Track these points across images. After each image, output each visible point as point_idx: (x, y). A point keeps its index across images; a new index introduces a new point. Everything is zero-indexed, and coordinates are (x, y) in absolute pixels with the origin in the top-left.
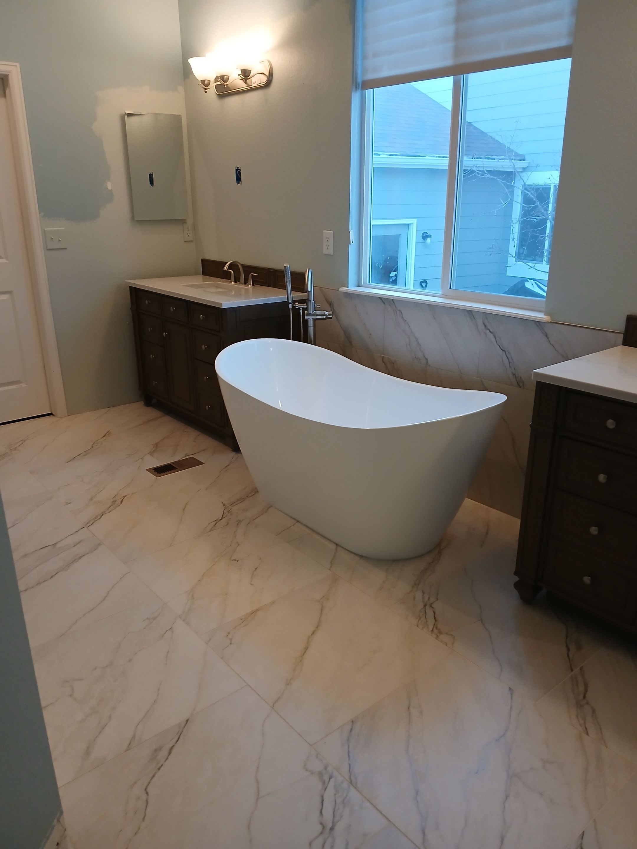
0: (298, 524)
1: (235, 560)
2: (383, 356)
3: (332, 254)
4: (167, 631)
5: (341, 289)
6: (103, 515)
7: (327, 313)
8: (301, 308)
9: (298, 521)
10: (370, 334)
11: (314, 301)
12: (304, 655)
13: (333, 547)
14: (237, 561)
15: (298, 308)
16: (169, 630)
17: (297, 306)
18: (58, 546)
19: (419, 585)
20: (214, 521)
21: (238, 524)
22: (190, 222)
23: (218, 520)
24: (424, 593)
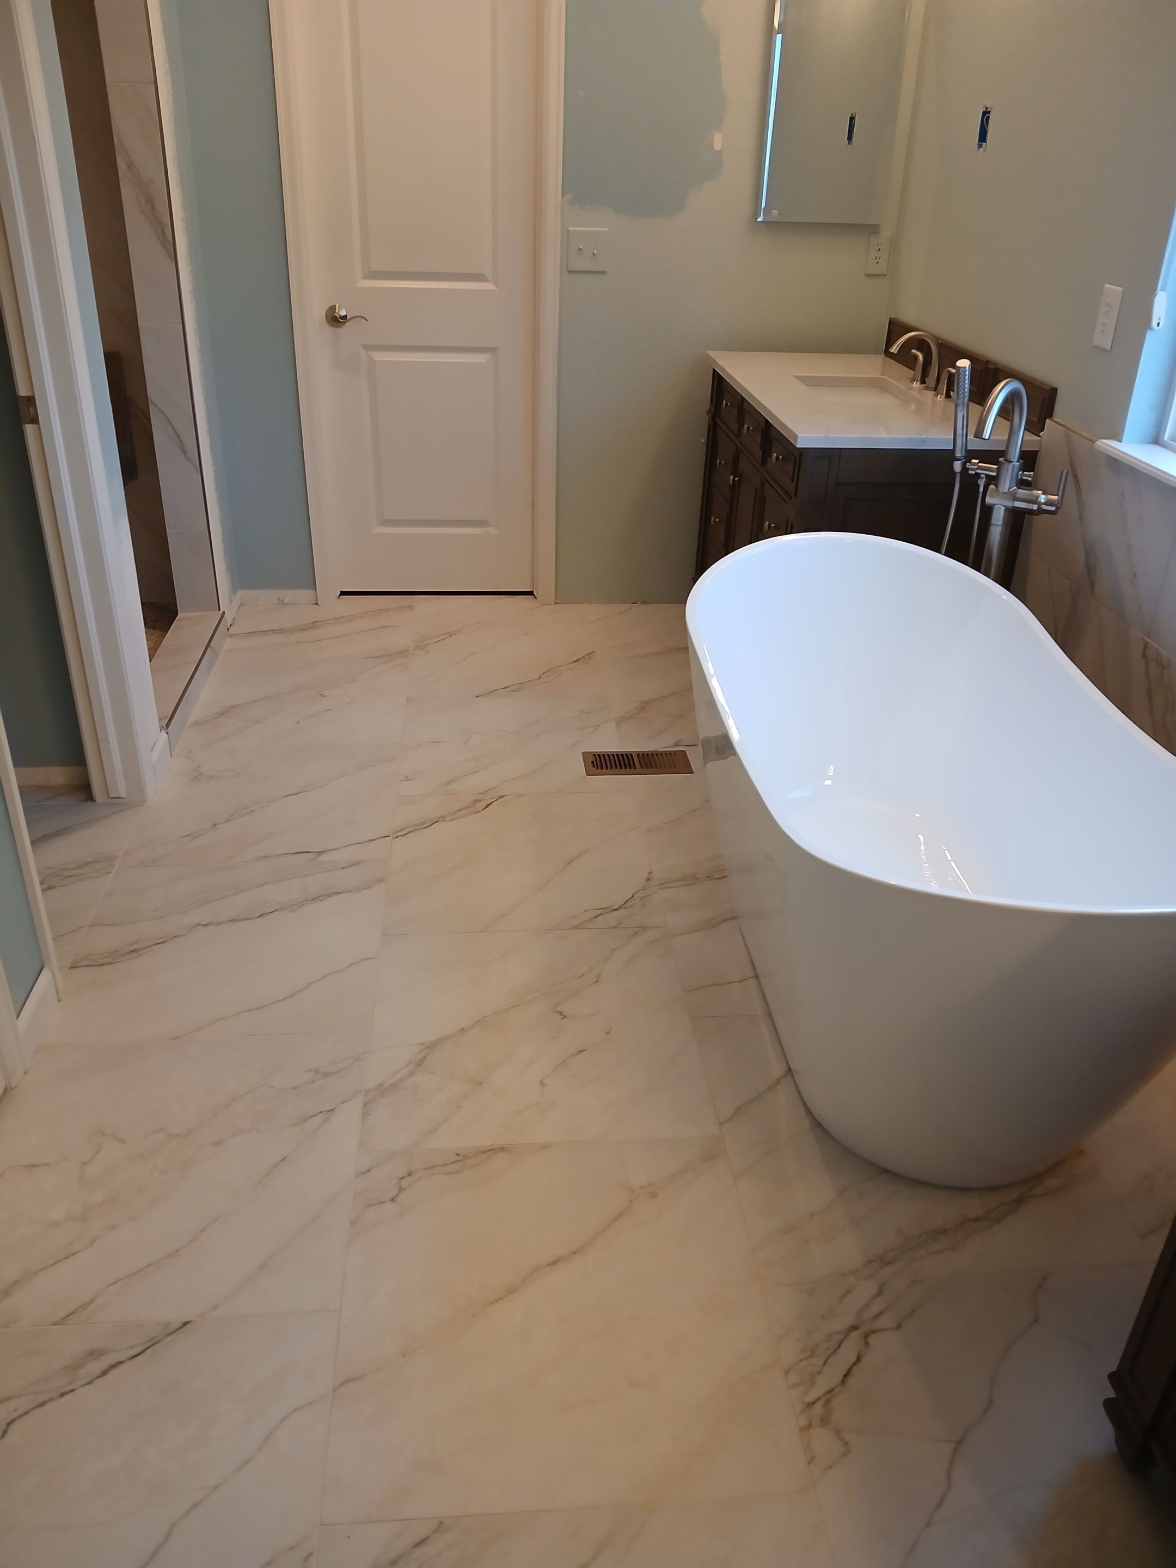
0: (752, 982)
1: (561, 1013)
2: (1148, 640)
3: (1109, 348)
4: (321, 1112)
5: (1101, 444)
6: (436, 822)
7: (1043, 498)
8: (984, 476)
9: (757, 977)
10: (1135, 576)
11: (1018, 463)
12: (492, 1303)
13: (777, 1069)
14: (562, 1017)
15: (974, 472)
16: (326, 1111)
17: (973, 470)
18: (323, 858)
19: (890, 1263)
20: (599, 907)
21: (636, 934)
22: (886, 232)
23: (610, 910)
24: (880, 1292)
